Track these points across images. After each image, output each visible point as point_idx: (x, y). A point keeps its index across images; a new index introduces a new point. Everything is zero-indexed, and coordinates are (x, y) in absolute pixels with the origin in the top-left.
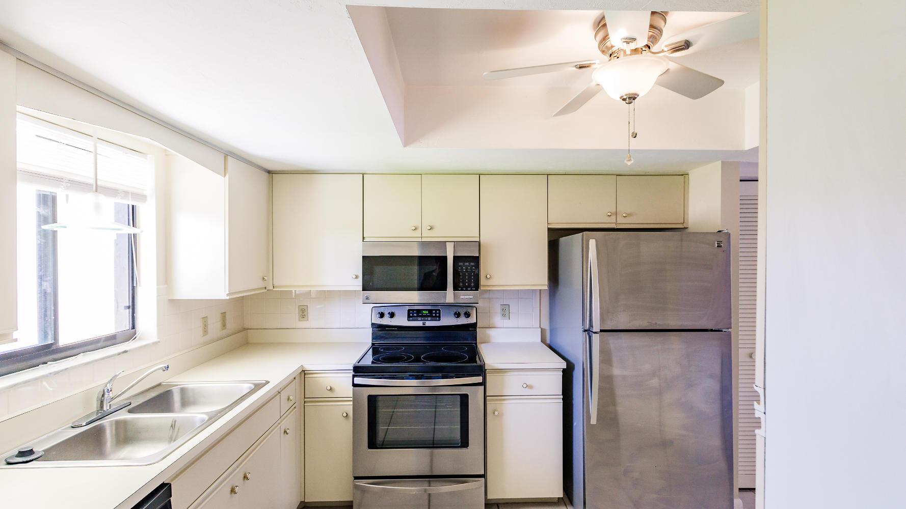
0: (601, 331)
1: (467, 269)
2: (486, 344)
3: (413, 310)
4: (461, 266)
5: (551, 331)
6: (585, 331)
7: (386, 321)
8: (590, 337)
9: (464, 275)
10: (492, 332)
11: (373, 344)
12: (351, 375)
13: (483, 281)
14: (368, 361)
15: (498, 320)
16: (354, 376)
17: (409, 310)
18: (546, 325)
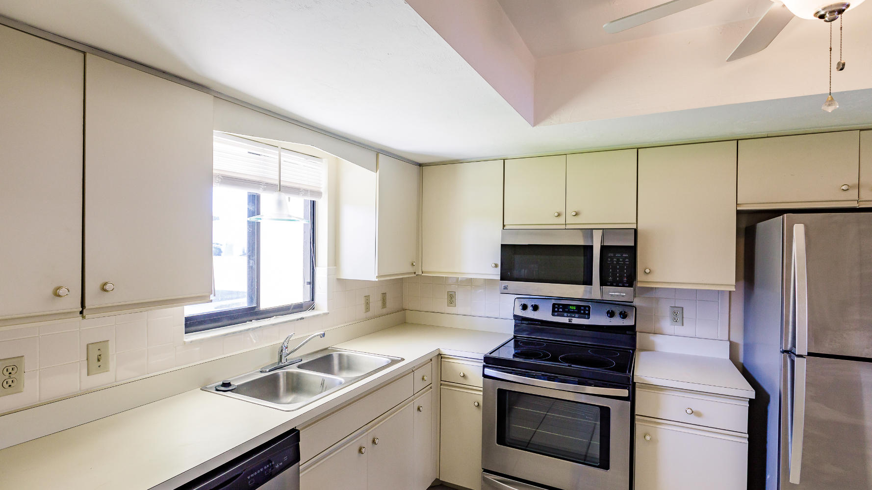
0: (810, 354)
1: (618, 260)
2: (652, 352)
3: (559, 305)
4: (610, 257)
5: (746, 345)
6: (784, 352)
7: (530, 314)
8: (793, 362)
9: (614, 268)
10: (657, 340)
11: (515, 337)
12: (482, 365)
13: (640, 276)
14: (508, 353)
15: (667, 325)
16: (484, 367)
17: (554, 305)
18: (738, 338)
